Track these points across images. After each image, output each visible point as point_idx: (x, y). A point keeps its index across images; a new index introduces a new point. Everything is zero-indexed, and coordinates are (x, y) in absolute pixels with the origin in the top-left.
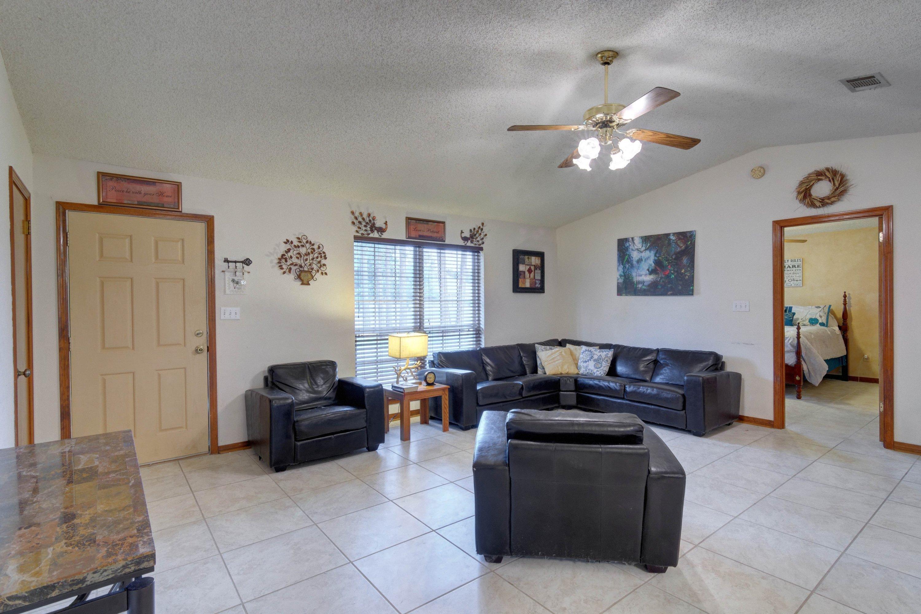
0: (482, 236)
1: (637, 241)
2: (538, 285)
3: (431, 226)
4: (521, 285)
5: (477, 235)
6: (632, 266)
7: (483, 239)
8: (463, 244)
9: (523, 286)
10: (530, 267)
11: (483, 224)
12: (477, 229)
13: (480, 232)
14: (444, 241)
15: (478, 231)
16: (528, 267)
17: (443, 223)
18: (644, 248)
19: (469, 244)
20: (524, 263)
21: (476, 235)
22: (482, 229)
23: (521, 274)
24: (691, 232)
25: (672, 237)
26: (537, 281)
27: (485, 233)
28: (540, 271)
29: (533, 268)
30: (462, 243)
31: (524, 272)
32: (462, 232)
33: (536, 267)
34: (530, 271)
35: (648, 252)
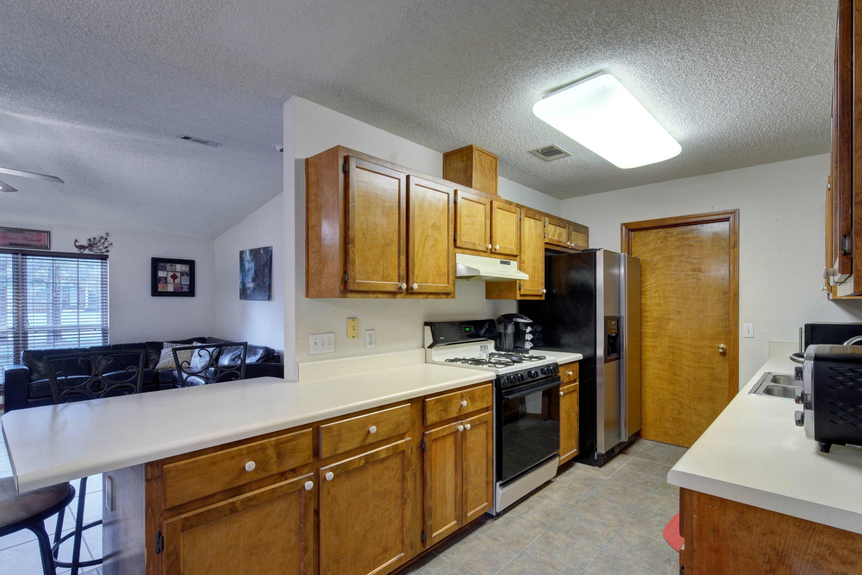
0: (106, 244)
1: (248, 253)
2: (185, 289)
3: (27, 235)
4: (160, 289)
5: (99, 244)
6: (245, 275)
7: (107, 247)
8: (78, 252)
9: (164, 290)
10: (174, 274)
11: (107, 234)
12: (98, 238)
13: (103, 241)
14: (50, 249)
15: (100, 240)
16: (171, 274)
17: (49, 233)
18: (250, 260)
19: (87, 252)
20: (164, 269)
21: (97, 244)
22: (106, 239)
23: (160, 280)
24: (269, 247)
25: (262, 251)
26: (184, 286)
27: (109, 243)
28: (188, 277)
29: (178, 275)
30: (76, 251)
31: (166, 278)
32: (76, 241)
33: (182, 274)
34: (175, 277)
35: (252, 263)
